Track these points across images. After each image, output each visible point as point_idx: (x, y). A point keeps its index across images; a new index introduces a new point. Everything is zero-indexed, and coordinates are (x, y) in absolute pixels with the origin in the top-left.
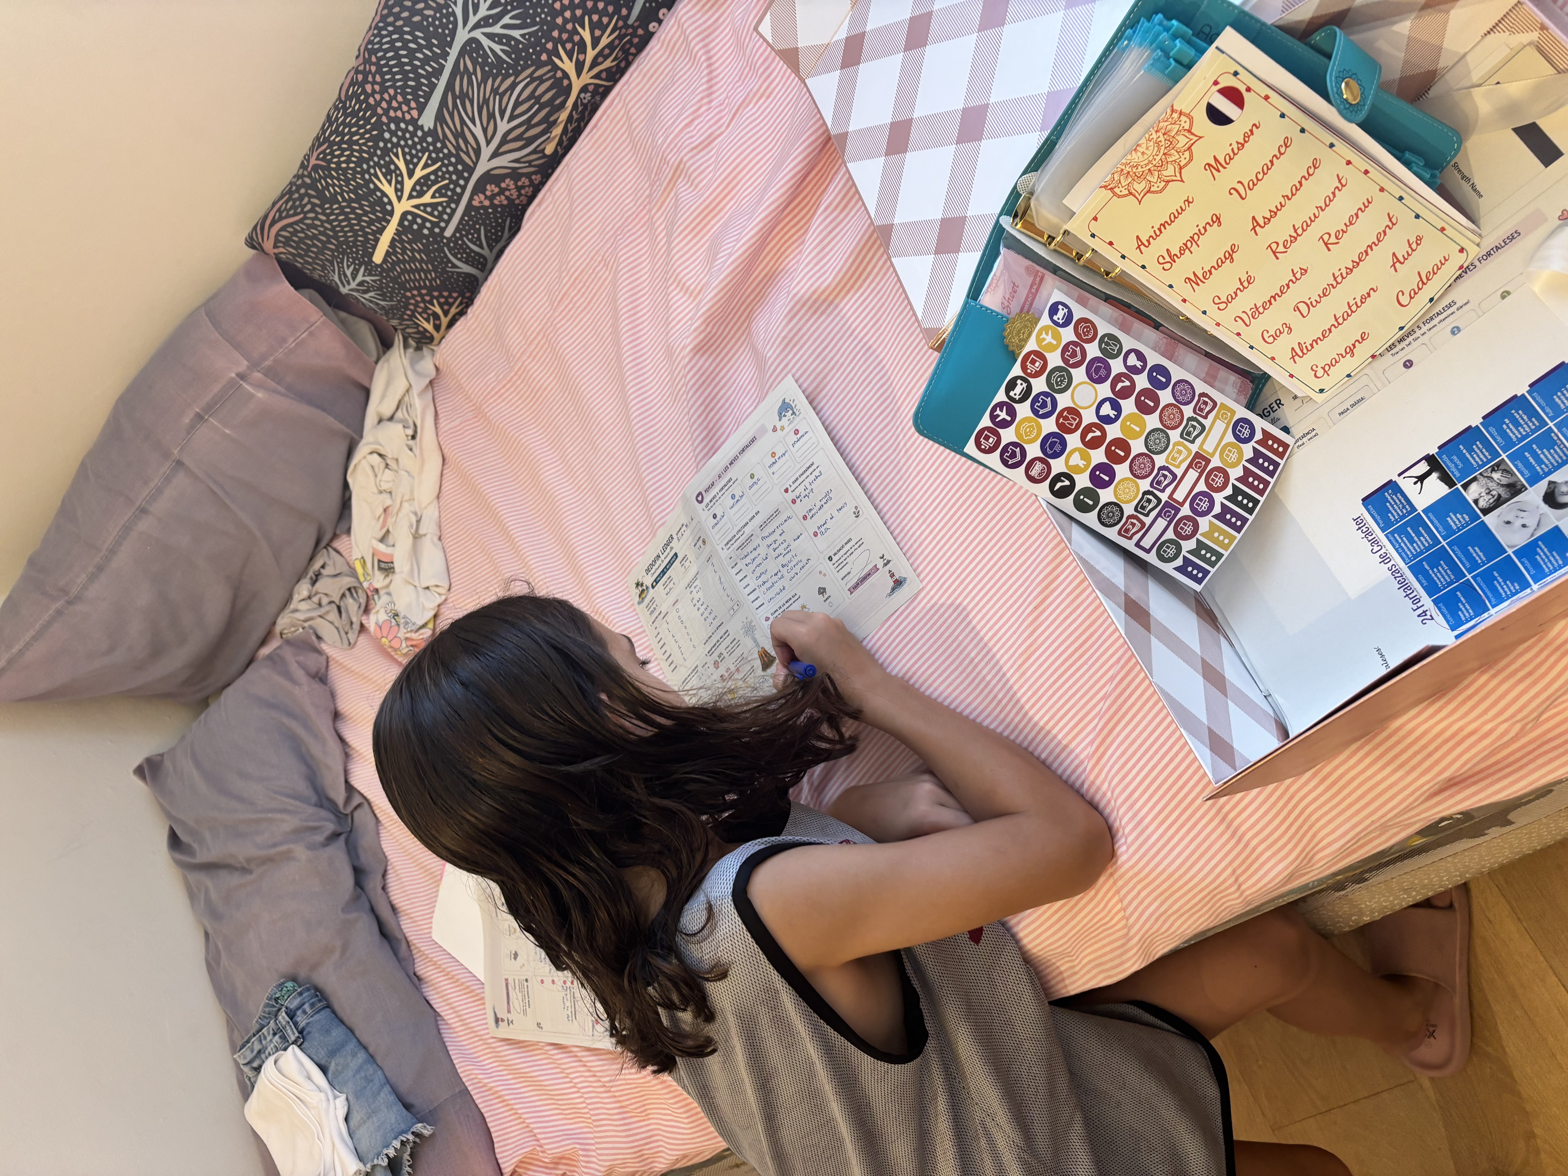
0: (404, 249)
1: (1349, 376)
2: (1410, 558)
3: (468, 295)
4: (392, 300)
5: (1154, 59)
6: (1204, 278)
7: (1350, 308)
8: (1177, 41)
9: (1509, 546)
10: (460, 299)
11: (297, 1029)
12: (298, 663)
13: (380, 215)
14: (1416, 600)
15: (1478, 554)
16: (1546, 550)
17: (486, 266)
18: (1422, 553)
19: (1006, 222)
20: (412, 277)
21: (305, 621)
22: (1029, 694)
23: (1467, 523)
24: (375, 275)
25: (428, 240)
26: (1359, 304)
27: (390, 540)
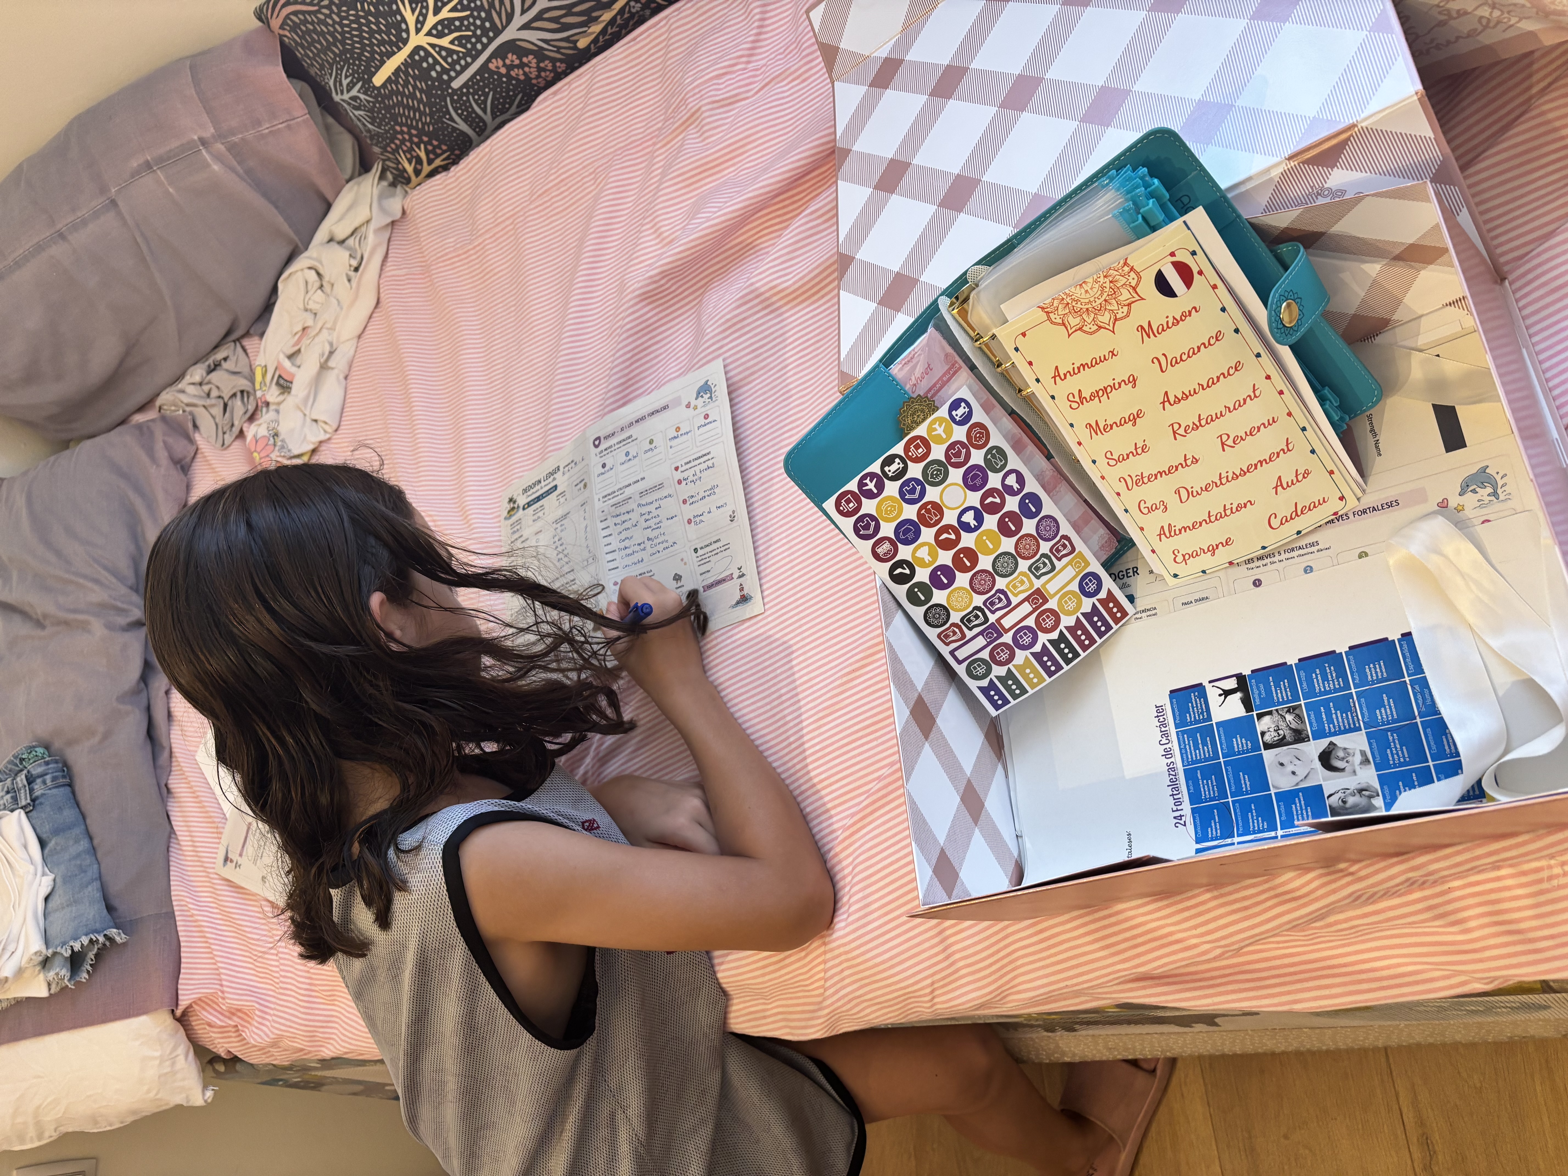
0: (406, 82)
1: (1204, 572)
2: (1188, 762)
3: (457, 152)
4: (380, 128)
5: (1124, 209)
6: (1104, 430)
7: (1225, 510)
8: (1151, 201)
9: (1273, 786)
10: (448, 153)
11: (31, 796)
12: (165, 442)
13: (394, 39)
14: (1178, 802)
15: (1246, 782)
16: (1303, 802)
17: (484, 132)
18: (1200, 761)
19: (944, 303)
20: (407, 113)
21: (188, 405)
22: (818, 748)
23: (1247, 749)
24: (370, 96)
25: (433, 83)
26: (1234, 510)
27: (298, 361)
